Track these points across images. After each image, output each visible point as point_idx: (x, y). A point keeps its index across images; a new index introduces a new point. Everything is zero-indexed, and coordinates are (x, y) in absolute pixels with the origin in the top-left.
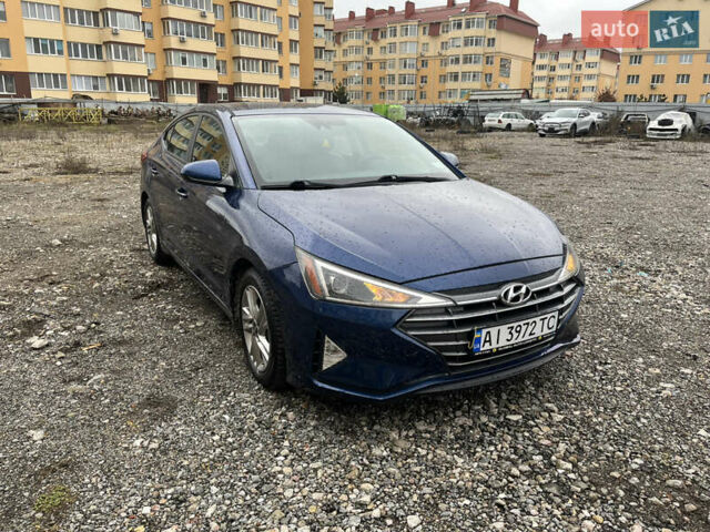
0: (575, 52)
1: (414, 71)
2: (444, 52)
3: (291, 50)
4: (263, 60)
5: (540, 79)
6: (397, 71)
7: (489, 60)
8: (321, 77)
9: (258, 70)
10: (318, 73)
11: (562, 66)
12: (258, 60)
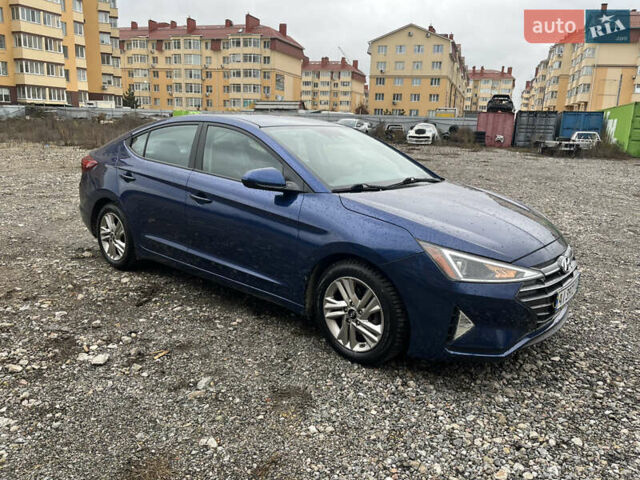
0: (332, 73)
1: (199, 81)
2: (226, 66)
3: (77, 54)
4: (48, 63)
5: (307, 93)
6: (183, 80)
7: (266, 75)
8: (110, 82)
9: (43, 73)
10: (107, 78)
11: (323, 83)
12: (42, 62)
